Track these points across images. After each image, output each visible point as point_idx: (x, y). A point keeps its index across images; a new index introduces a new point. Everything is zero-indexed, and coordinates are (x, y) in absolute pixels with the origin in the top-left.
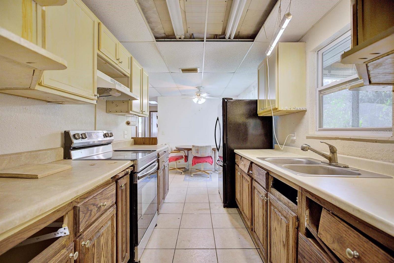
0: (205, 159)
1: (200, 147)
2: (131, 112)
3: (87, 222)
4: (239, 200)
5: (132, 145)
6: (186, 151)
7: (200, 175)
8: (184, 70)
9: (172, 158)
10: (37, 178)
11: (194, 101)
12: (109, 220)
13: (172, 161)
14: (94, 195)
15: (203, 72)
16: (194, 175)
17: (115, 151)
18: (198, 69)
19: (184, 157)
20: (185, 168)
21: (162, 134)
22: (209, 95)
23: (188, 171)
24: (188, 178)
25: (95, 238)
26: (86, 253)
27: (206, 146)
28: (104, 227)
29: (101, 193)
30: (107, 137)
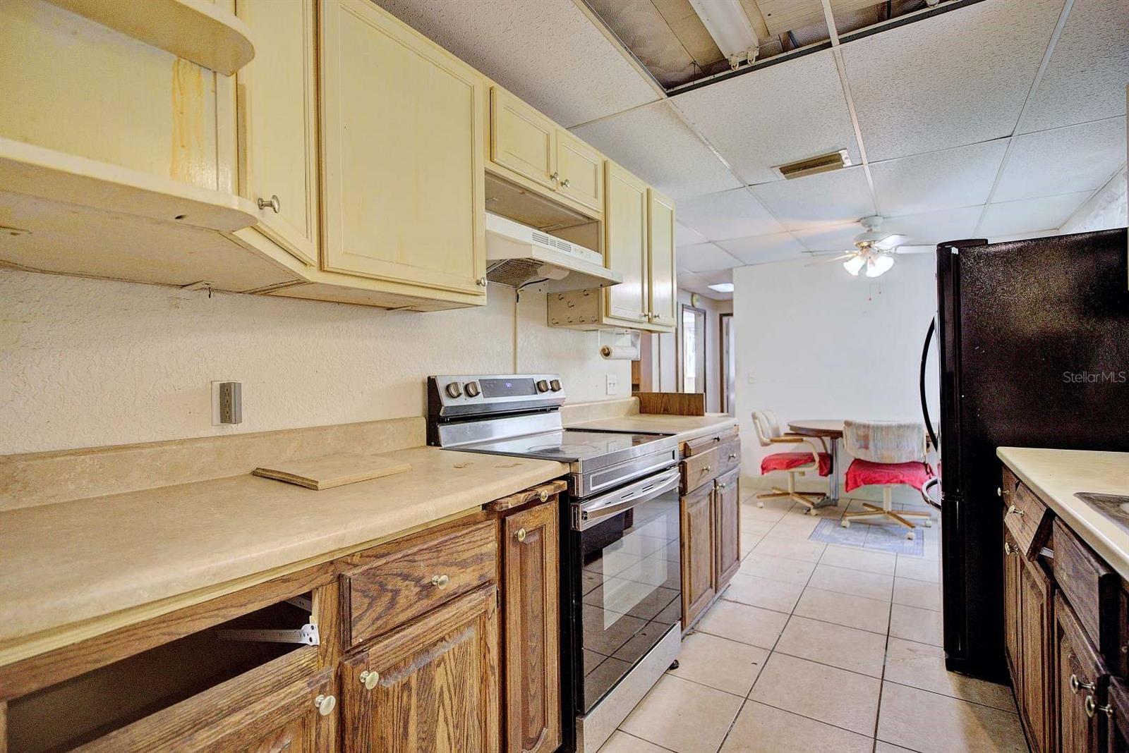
0: (896, 472)
1: (873, 427)
2: (605, 320)
3: (380, 622)
4: (1014, 659)
5: (631, 413)
6: (827, 440)
7: (878, 526)
8: (788, 170)
9: (777, 459)
10: (317, 490)
11: (847, 269)
12: (469, 624)
13: (775, 469)
14: (410, 552)
15: (865, 162)
16: (852, 522)
17: (569, 430)
18: (844, 154)
19: (817, 459)
20: (824, 494)
21: (749, 383)
22: (906, 240)
23: (836, 505)
24: (828, 529)
25: (413, 667)
26: (381, 704)
27: (900, 427)
28: (448, 642)
29: (437, 549)
30: (542, 391)
